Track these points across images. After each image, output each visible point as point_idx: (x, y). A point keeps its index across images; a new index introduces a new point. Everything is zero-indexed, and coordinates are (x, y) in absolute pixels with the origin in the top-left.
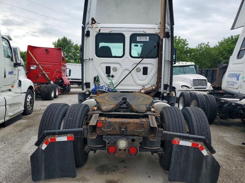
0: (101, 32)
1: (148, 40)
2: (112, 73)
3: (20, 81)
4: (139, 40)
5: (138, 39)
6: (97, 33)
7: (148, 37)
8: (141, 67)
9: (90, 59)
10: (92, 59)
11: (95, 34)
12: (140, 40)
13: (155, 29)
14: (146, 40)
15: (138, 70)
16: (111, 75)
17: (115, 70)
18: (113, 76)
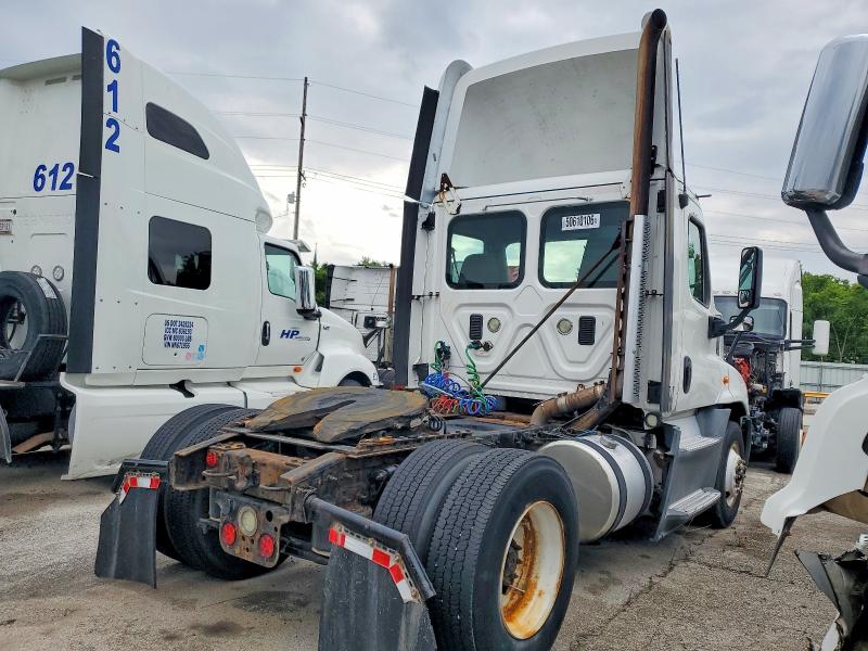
0: (463, 212)
1: (597, 225)
2: (487, 336)
3: (322, 357)
4: (569, 228)
5: (566, 224)
6: (452, 217)
7: (597, 216)
8: (574, 316)
9: (431, 295)
10: (437, 295)
11: (449, 218)
12: (572, 228)
13: (622, 186)
14: (591, 226)
15: (565, 329)
16: (482, 341)
17: (496, 326)
18: (487, 347)
